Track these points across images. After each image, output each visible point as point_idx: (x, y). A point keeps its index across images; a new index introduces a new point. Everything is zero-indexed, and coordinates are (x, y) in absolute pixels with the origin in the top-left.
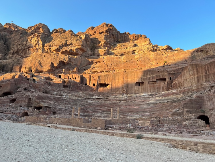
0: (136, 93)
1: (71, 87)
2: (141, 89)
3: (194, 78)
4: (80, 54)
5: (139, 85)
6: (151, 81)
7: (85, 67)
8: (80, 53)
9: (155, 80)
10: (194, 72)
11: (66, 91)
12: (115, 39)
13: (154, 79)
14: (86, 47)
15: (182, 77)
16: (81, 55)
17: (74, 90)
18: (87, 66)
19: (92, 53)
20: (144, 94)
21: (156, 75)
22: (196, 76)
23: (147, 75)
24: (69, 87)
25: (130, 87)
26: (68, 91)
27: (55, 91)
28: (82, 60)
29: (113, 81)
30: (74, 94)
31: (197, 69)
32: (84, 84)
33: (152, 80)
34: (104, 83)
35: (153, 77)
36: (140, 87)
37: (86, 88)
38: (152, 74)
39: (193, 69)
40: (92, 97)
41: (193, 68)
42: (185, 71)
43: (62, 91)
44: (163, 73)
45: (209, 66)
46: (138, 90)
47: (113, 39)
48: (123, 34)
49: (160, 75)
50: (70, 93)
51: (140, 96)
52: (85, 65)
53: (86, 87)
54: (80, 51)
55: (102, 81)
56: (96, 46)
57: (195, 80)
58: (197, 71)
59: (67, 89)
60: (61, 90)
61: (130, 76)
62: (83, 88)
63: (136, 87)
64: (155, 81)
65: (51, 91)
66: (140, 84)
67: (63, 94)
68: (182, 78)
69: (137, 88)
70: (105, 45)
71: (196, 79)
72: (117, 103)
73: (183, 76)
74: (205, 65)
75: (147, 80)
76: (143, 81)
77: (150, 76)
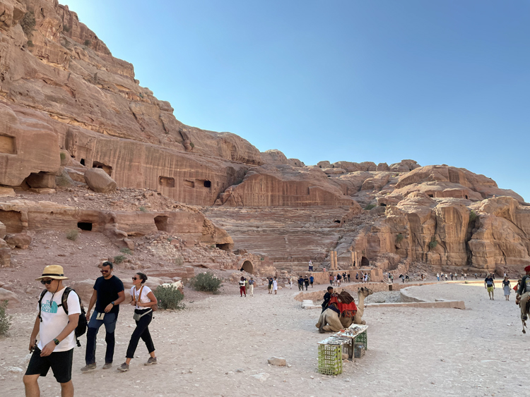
2: (170, 192)
3: (267, 196)
6: (187, 180)
9: (193, 179)
10: (267, 187)
13: (192, 177)
15: (244, 188)
19: (26, 38)
21: (197, 172)
22: (270, 194)
23: (181, 165)
31: (272, 184)
35: (190, 173)
38: (191, 167)
39: (267, 182)
41: (267, 180)
42: (254, 181)
44: (207, 169)
45: (288, 186)
49: (202, 173)
57: (267, 199)
58: (272, 187)
61: (152, 159)
63: (159, 186)
64: (193, 182)
68: (244, 190)
71: (269, 198)
73: (246, 187)
74: (284, 182)
75: (179, 176)
76: (172, 176)
77: (186, 170)
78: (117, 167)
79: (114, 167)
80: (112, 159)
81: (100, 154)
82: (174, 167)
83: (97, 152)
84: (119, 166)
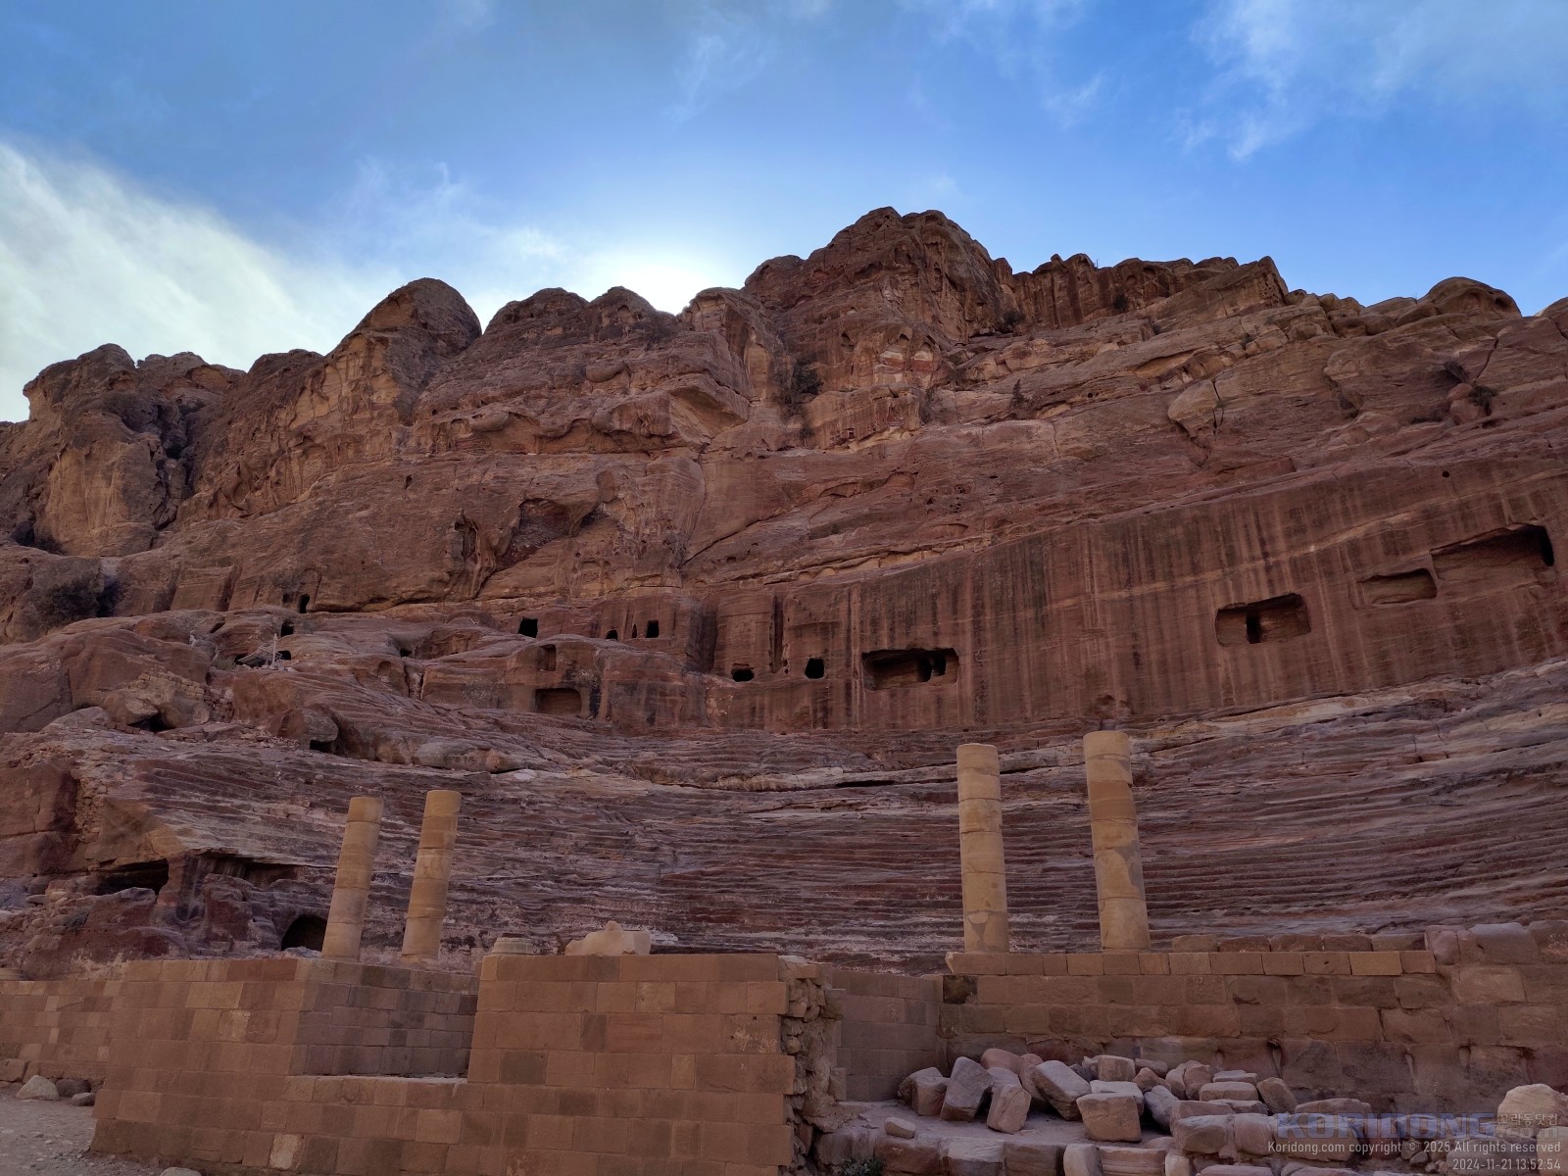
0: (1239, 708)
1: (604, 696)
2: (1285, 663)
4: (687, 438)
5: (1255, 635)
6: (1377, 578)
7: (731, 541)
8: (690, 431)
9: (1422, 557)
11: (553, 734)
12: (971, 309)
13: (1407, 550)
14: (735, 383)
16: (702, 448)
17: (627, 729)
18: (751, 530)
19: (794, 426)
20: (1333, 708)
21: (1428, 515)
23: (1319, 524)
24: (586, 701)
25: (1163, 665)
26: (567, 732)
27: (434, 731)
28: (712, 487)
29: (988, 617)
30: (622, 756)
32: (729, 668)
33: (1384, 571)
34: (901, 644)
35: (1387, 536)
36: (1267, 650)
37: (747, 701)
38: (1380, 504)
40: (790, 780)
43: (509, 736)
44: (1496, 474)
46: (1246, 678)
47: (956, 315)
48: (1043, 270)
49: (1465, 505)
50: (590, 748)
51: (1290, 733)
52: (734, 524)
53: (738, 696)
54: (694, 420)
55: (884, 632)
56: (820, 372)
59: (570, 717)
60: (504, 728)
61: (1150, 561)
62: (713, 702)
63: (1222, 656)
64: (1423, 573)
65: (396, 735)
66: (1265, 623)
67: (517, 757)
69: (1232, 659)
70: (900, 357)
72: (1051, 814)
75: (1329, 574)
76: (1290, 588)
77: (1357, 532)
78: (978, 642)
79: (966, 646)
80: (944, 623)
81: (885, 624)
82: (1281, 544)
83: (875, 623)
84: (989, 636)
